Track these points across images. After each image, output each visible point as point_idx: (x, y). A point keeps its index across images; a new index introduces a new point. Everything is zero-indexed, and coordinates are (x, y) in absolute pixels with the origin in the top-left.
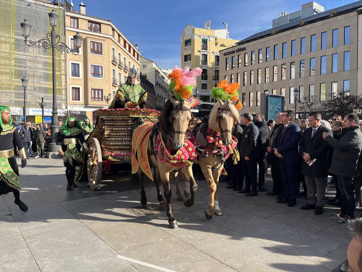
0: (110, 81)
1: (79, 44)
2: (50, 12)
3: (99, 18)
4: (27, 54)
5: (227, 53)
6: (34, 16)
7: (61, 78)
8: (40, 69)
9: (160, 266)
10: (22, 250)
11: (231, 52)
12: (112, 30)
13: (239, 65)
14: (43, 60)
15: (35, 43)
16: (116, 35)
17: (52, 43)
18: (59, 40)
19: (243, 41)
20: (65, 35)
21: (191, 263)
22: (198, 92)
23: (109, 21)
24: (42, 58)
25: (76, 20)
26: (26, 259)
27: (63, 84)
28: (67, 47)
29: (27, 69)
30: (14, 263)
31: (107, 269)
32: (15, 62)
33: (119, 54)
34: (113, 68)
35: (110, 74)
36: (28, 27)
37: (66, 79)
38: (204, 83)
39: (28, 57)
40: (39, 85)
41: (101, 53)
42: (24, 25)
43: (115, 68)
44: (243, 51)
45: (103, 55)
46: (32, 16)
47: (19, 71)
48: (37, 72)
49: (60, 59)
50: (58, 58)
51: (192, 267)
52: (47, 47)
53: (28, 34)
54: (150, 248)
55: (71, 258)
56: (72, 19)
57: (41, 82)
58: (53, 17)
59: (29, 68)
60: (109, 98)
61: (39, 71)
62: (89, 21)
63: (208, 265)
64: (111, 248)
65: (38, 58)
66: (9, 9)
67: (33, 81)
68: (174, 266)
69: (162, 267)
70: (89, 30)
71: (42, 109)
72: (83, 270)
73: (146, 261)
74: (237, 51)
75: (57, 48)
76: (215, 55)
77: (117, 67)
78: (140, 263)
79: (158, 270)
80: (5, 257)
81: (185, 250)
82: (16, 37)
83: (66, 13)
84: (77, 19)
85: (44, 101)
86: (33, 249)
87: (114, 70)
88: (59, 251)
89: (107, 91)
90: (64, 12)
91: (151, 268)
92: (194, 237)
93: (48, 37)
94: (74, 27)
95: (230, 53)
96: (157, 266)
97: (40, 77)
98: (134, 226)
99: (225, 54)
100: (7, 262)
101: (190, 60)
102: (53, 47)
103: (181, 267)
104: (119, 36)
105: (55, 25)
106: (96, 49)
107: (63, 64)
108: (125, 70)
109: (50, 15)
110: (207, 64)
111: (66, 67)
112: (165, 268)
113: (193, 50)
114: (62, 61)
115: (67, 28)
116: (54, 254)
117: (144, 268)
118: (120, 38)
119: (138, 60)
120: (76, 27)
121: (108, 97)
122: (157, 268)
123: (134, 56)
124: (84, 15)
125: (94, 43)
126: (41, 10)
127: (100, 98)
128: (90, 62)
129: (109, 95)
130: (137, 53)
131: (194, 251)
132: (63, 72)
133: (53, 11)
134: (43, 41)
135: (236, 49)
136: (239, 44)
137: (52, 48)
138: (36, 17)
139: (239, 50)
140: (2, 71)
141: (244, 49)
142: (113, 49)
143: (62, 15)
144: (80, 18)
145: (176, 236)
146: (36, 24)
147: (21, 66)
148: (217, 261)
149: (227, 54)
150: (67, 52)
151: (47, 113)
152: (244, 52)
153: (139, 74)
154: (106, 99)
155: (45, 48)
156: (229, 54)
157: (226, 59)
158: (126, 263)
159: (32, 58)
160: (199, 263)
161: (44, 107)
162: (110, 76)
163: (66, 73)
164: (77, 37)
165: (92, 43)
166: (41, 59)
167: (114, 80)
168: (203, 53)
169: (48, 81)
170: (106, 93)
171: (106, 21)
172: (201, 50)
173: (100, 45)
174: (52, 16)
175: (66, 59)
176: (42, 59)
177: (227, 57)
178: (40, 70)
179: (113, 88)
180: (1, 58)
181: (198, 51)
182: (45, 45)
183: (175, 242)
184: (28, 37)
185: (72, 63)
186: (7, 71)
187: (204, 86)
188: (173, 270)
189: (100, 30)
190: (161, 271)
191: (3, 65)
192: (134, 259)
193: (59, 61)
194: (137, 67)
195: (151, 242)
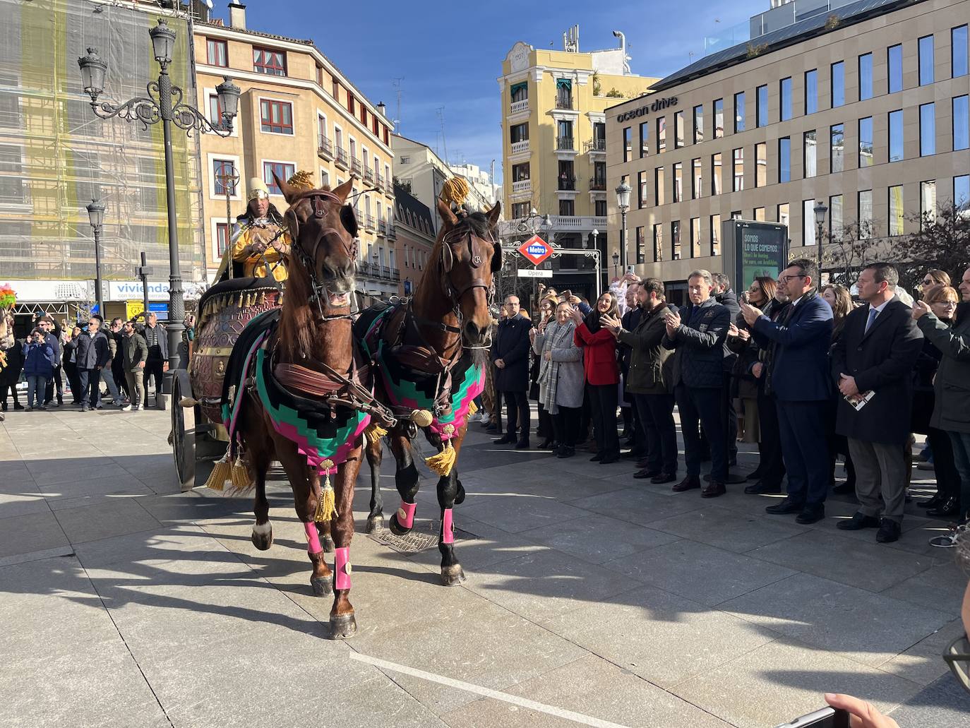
1: (231, 109)
2: (152, 27)
3: (281, 38)
4: (98, 140)
5: (625, 115)
6: (112, 40)
7: (188, 201)
8: (134, 179)
9: (461, 679)
10: (106, 642)
11: (637, 111)
12: (317, 66)
13: (661, 146)
14: (140, 154)
15: (118, 111)
16: (327, 80)
17: (161, 108)
18: (180, 100)
19: (669, 80)
20: (193, 87)
21: (543, 672)
22: (549, 222)
23: (306, 43)
24: (138, 149)
25: (221, 46)
26: (115, 665)
27: (195, 215)
28: (200, 117)
29: (100, 180)
30: (87, 676)
31: (324, 686)
32: (68, 163)
33: (337, 130)
34: (322, 168)
36: (98, 68)
37: (201, 202)
38: (565, 197)
39: (100, 148)
40: (133, 222)
41: (288, 129)
42: (87, 64)
43: (329, 169)
44: (671, 106)
45: (293, 135)
46: (106, 39)
47: (79, 185)
48: (125, 186)
49: (183, 149)
50: (178, 149)
51: (546, 682)
52: (149, 120)
53: (98, 86)
54: (434, 633)
55: (232, 661)
56: (211, 44)
57: (137, 213)
58: (162, 39)
59: (104, 176)
61: (130, 183)
62: (256, 47)
63: (587, 677)
65: (127, 151)
66: (48, 24)
67: (116, 210)
68: (498, 680)
69: (466, 681)
70: (256, 71)
71: (142, 283)
72: (262, 692)
73: (426, 668)
74: (655, 108)
75: (176, 120)
76: (593, 122)
77: (332, 164)
78: (409, 671)
79: (457, 689)
80: (64, 662)
81: (527, 638)
82: (68, 96)
83: (194, 27)
84: (224, 41)
85: (147, 261)
86: (134, 640)
87: (324, 174)
88: (199, 643)
90: (189, 23)
91: (436, 683)
92: (549, 606)
93: (151, 89)
94: (217, 65)
95: (633, 115)
96: (454, 681)
97: (134, 199)
98: (390, 578)
99: (621, 118)
100: (70, 672)
101: (527, 138)
102: (165, 120)
103: (516, 681)
104: (336, 81)
105: (168, 60)
106: (275, 120)
107: (192, 164)
108: (354, 173)
109: (155, 34)
110: (571, 147)
111: (200, 172)
112: (475, 684)
113: (534, 112)
114: (190, 155)
115: (198, 68)
116: (188, 652)
117: (420, 686)
118: (337, 87)
119: (388, 145)
120: (222, 63)
122: (453, 685)
123: (377, 133)
124: (242, 31)
125: (269, 103)
126: (130, 23)
128: (261, 154)
130: (385, 126)
131: (550, 640)
132: (193, 184)
133: (160, 23)
134: (140, 103)
135: (651, 101)
136: (659, 88)
137: (161, 122)
138: (117, 40)
139: (659, 105)
140: (35, 187)
141: (673, 101)
142: (321, 118)
143: (184, 32)
144: (231, 39)
145: (501, 604)
146: (117, 60)
147: (82, 174)
148: (611, 667)
149: (628, 116)
150: (201, 129)
151: (155, 293)
152: (673, 109)
153: (391, 181)
155: (145, 122)
156: (631, 116)
157: (625, 130)
158: (374, 673)
159: (112, 149)
160: (563, 670)
161: (148, 277)
163: (200, 186)
164: (226, 90)
165: (264, 105)
166: (133, 151)
168: (561, 117)
169: (156, 211)
171: (299, 43)
172: (558, 109)
173: (285, 108)
174: (158, 37)
175: (199, 150)
176: (139, 152)
177: (626, 124)
178: (133, 182)
180: (32, 152)
181: (547, 114)
182: (145, 114)
183: (499, 619)
184: (99, 96)
185: (214, 160)
186: (48, 187)
187: (567, 208)
188: (495, 689)
189: (285, 69)
190: (463, 691)
191: (37, 171)
192: (393, 662)
193: (182, 156)
194: (384, 162)
195: (435, 618)
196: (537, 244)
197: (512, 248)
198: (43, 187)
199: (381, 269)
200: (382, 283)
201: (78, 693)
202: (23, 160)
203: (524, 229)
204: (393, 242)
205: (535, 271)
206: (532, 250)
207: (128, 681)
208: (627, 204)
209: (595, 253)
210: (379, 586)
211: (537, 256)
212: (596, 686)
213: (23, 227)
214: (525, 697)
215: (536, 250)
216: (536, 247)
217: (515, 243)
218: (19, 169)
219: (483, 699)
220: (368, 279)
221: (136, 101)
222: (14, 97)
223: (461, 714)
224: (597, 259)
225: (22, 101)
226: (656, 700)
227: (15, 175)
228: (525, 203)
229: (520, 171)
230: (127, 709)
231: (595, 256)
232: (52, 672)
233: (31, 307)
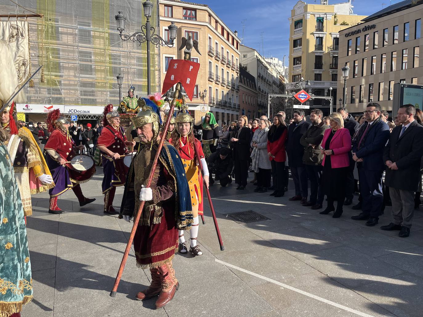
0: (206, 74)
1: (173, 36)
3: (195, 4)
4: (121, 49)
5: (349, 33)
6: (127, 7)
7: (154, 74)
8: (134, 65)
9: (260, 274)
11: (355, 31)
12: (209, 16)
13: (366, 48)
14: (137, 55)
15: (130, 38)
16: (213, 21)
17: (147, 36)
18: (154, 33)
19: (372, 17)
20: (158, 26)
21: (295, 276)
22: (309, 84)
23: (205, 6)
25: (170, 8)
27: (157, 80)
28: (162, 40)
30: (117, 257)
31: (205, 270)
32: (109, 60)
33: (216, 43)
34: (209, 60)
35: (206, 67)
36: (123, 20)
37: (160, 74)
38: (318, 72)
39: (121, 52)
40: (134, 83)
42: (119, 18)
43: (212, 60)
46: (125, 7)
47: (113, 68)
48: (131, 68)
49: (153, 53)
50: (152, 52)
51: (296, 280)
52: (142, 41)
53: (122, 27)
54: (250, 255)
56: (166, 8)
57: (135, 79)
58: (147, 7)
59: (123, 64)
60: (205, 95)
61: (133, 67)
62: (184, 8)
63: (315, 280)
64: (208, 251)
65: (131, 54)
66: (103, 1)
67: (127, 78)
68: (276, 276)
69: (262, 275)
70: (184, 19)
72: (181, 269)
73: (246, 268)
74: (364, 30)
75: (152, 41)
76: (333, 37)
77: (213, 58)
78: (238, 268)
79: (258, 278)
80: (108, 251)
81: (289, 261)
82: (110, 31)
84: (171, 6)
87: (210, 63)
89: (202, 87)
91: (250, 275)
93: (143, 28)
94: (168, 17)
96: (257, 274)
97: (134, 73)
98: (232, 232)
99: (347, 35)
101: (301, 45)
102: (148, 41)
103: (283, 278)
104: (217, 22)
105: (150, 16)
107: (156, 59)
108: (223, 62)
109: (145, 5)
110: (322, 49)
111: (160, 62)
112: (266, 277)
113: (305, 33)
114: (156, 55)
115: (161, 18)
117: (243, 275)
118: (217, 24)
119: (238, 49)
120: (170, 16)
121: (203, 93)
122: (257, 276)
123: (233, 44)
124: (179, 2)
125: (188, 32)
127: (195, 95)
129: (205, 91)
130: (237, 41)
131: (299, 263)
132: (157, 67)
134: (138, 34)
135: (362, 27)
136: (366, 20)
137: (146, 42)
138: (129, 7)
139: (366, 29)
140: (97, 68)
141: (373, 27)
142: (210, 38)
143: (155, 3)
144: (174, 5)
146: (129, 16)
147: (115, 63)
149: (350, 34)
150: (162, 44)
152: (373, 30)
153: (238, 65)
154: (201, 95)
155: (140, 42)
156: (352, 34)
157: (348, 41)
158: (224, 268)
159: (126, 53)
160: (304, 276)
162: (206, 70)
163: (159, 68)
164: (172, 28)
165: (186, 33)
166: (134, 54)
167: (210, 74)
168: (317, 35)
169: (142, 78)
170: (201, 89)
171: (202, 6)
172: (316, 32)
173: (195, 34)
175: (160, 54)
176: (136, 54)
177: (349, 38)
178: (134, 66)
179: (209, 84)
180: (96, 54)
181: (311, 34)
182: (140, 38)
183: (277, 253)
184: (123, 31)
185: (165, 57)
186: (102, 69)
187: (318, 77)
188: (274, 280)
189: (196, 17)
190: (261, 279)
191: (98, 62)
192: (232, 264)
193: (153, 55)
194: (236, 57)
195: (250, 250)
196: (303, 94)
197: (291, 95)
198: (100, 68)
199: (232, 104)
200: (232, 110)
201: (113, 263)
202: (93, 57)
203: (297, 87)
204: (238, 92)
205: (302, 106)
206: (300, 96)
207: (132, 260)
208: (347, 76)
209: (330, 98)
210: (227, 235)
211: (303, 99)
212: (318, 284)
213: (92, 85)
214: (287, 284)
215: (302, 96)
216: (302, 95)
217: (293, 93)
218: (91, 61)
219: (269, 283)
220: (226, 108)
221: (137, 33)
222: (89, 32)
223: (260, 288)
224: (331, 101)
225: (92, 33)
226: (345, 293)
227: (89, 63)
228: (298, 75)
229: (297, 61)
230: (131, 270)
231: (330, 99)
232: (104, 254)
233: (95, 116)
